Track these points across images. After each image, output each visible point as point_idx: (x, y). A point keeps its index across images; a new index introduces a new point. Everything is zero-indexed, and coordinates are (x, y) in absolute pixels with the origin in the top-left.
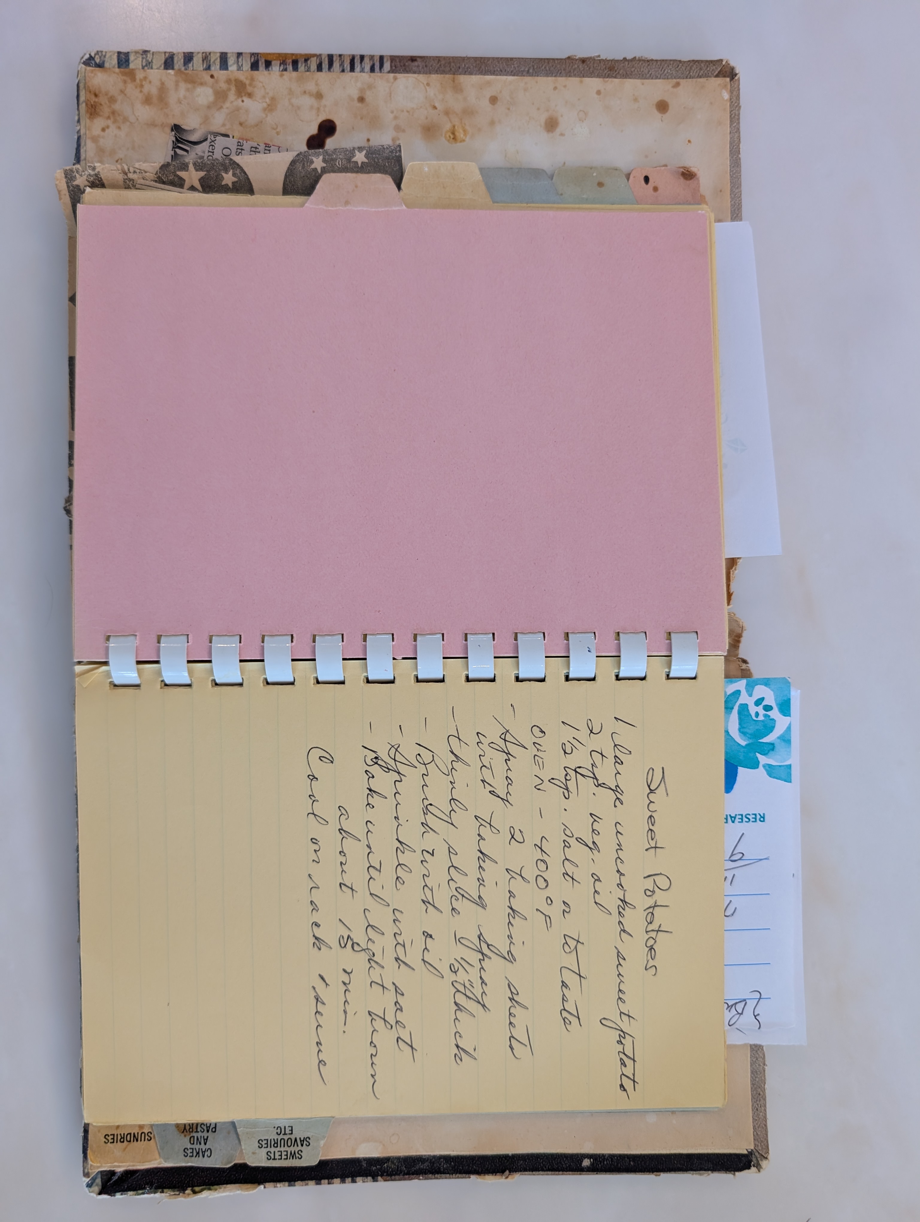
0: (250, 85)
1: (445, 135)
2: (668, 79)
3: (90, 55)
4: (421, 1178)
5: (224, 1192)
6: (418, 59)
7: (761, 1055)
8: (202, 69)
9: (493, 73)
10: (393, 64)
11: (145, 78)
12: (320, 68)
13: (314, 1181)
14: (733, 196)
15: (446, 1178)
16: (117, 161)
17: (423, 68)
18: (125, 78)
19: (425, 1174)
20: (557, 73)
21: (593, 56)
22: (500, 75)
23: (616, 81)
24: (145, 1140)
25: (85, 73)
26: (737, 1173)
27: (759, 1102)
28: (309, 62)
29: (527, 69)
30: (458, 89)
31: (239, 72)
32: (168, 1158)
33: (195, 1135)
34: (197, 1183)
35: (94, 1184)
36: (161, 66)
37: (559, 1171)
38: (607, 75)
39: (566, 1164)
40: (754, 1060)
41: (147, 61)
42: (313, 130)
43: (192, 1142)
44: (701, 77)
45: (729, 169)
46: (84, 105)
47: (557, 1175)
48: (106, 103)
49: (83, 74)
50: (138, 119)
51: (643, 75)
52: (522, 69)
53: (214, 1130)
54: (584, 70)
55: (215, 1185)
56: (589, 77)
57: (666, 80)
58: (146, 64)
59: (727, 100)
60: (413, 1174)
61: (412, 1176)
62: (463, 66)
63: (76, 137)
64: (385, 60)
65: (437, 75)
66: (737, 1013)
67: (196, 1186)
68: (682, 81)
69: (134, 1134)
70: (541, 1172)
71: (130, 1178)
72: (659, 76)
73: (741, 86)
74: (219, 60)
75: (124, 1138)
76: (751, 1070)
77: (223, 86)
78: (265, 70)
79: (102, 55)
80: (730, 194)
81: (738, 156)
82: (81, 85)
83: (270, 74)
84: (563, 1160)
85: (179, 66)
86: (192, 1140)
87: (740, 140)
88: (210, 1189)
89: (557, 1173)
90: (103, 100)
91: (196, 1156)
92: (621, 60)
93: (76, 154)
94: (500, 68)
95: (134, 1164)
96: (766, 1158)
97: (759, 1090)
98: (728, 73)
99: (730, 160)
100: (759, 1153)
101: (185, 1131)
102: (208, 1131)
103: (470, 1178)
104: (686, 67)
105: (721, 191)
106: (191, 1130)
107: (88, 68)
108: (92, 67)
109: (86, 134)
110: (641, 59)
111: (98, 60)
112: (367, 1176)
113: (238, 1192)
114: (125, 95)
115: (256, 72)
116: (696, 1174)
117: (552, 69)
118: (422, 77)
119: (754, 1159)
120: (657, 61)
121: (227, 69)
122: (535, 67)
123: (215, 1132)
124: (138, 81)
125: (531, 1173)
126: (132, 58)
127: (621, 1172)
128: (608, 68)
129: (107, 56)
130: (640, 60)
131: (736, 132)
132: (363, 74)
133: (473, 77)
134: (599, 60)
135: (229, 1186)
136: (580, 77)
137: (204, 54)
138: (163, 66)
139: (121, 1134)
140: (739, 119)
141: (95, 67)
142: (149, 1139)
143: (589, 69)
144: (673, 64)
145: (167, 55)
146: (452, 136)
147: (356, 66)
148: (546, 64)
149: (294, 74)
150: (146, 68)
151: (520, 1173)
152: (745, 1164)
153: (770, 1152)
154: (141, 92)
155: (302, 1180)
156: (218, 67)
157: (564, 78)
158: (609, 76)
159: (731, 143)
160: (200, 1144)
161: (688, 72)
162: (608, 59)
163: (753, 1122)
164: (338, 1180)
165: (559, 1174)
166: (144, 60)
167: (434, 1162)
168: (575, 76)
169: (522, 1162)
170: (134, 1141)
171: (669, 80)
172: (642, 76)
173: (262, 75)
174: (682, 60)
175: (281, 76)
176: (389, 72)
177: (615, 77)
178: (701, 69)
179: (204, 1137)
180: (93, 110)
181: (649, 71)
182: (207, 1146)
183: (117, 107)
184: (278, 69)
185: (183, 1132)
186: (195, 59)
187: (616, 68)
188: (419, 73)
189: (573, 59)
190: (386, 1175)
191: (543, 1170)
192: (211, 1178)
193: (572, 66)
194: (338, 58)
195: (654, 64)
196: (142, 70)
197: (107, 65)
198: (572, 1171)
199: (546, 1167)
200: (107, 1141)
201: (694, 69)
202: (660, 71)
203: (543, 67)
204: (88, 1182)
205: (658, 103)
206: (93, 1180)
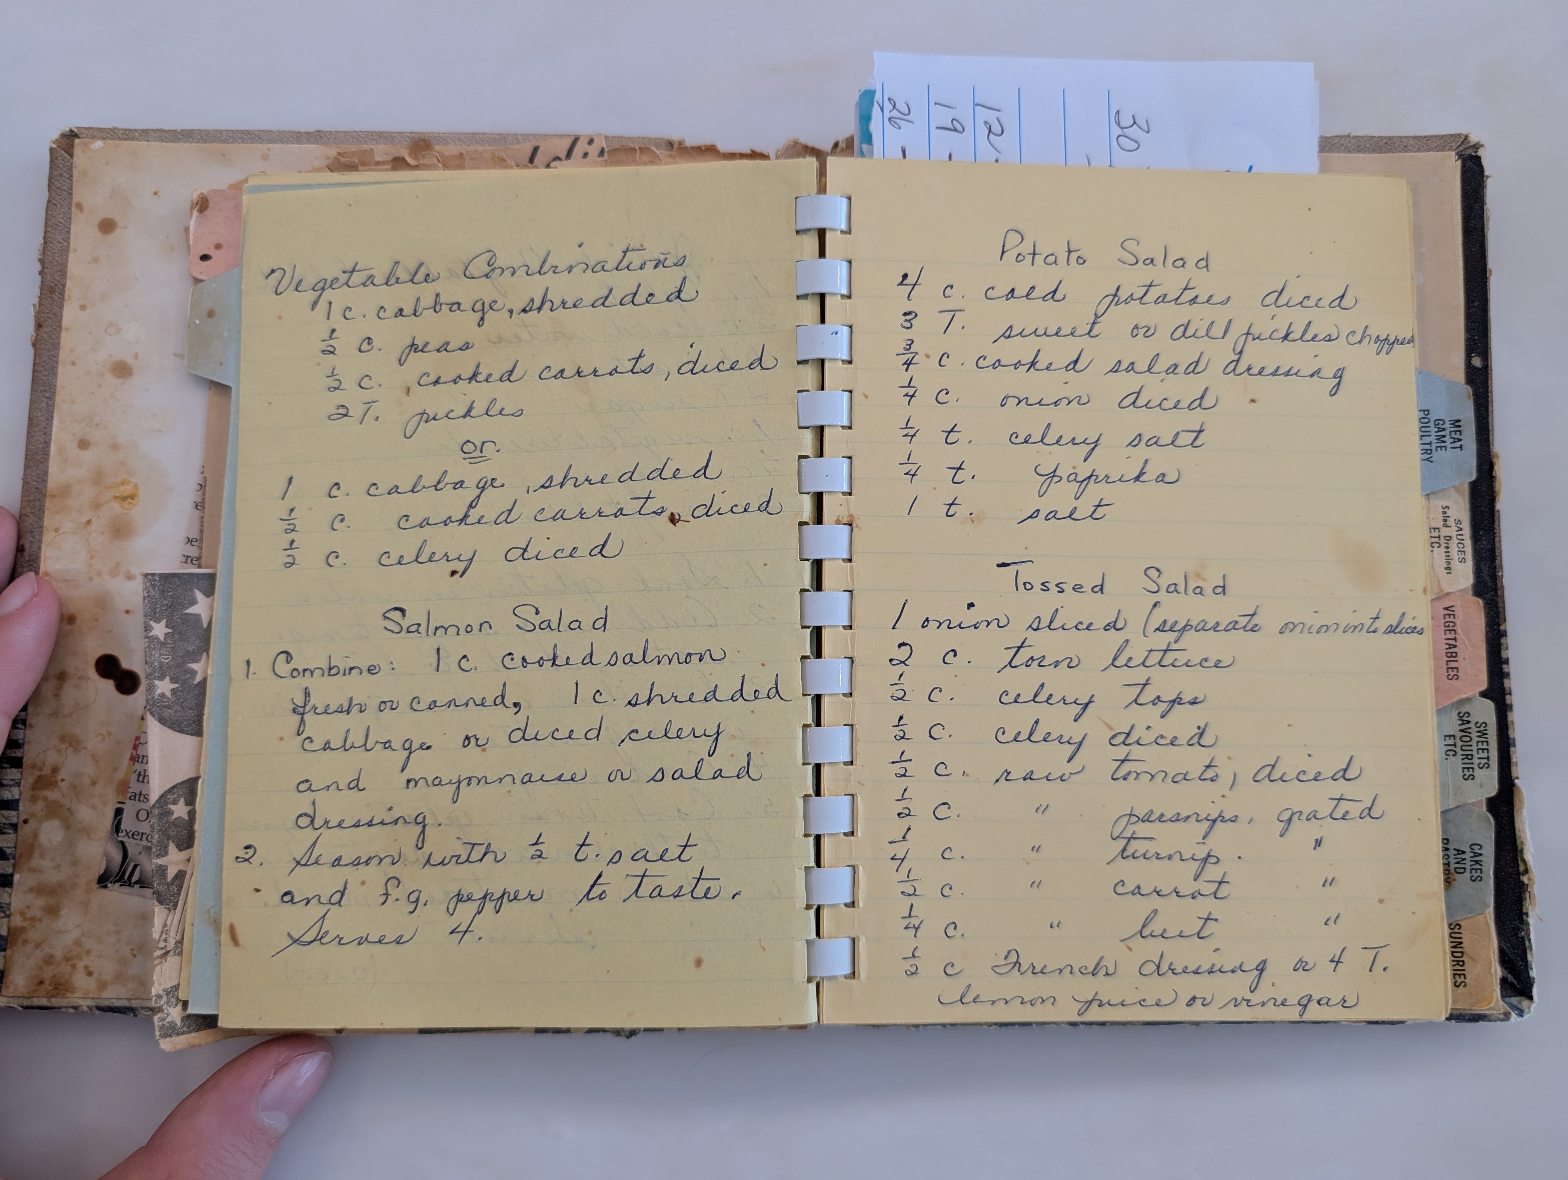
1: (127, 509)
2: (70, 218)
4: (1500, 573)
7: (1336, 140)
8: (14, 835)
9: (47, 444)
11: (22, 914)
13: (1510, 713)
14: (231, 140)
15: (1500, 542)
16: (135, 956)
17: (33, 537)
18: (20, 942)
19: (1496, 569)
20: (53, 361)
21: (33, 314)
22: (51, 435)
23: (69, 284)
24: (1460, 933)
25: (9, 997)
26: (1486, 173)
27: (1395, 143)
29: (45, 400)
30: (65, 491)
31: (22, 783)
32: (1483, 903)
33: (1454, 866)
34: (1515, 867)
35: (1518, 1005)
36: (7, 892)
37: (1488, 397)
38: (60, 296)
39: (1479, 388)
40: (1344, 148)
42: (108, 686)
43: (1463, 870)
44: (72, 176)
45: (196, 145)
46: (52, 1000)
47: (1492, 400)
48: (53, 970)
49: (10, 1000)
50: (78, 926)
51: (63, 250)
52: (45, 405)
53: (1447, 842)
54: (51, 326)
55: (1516, 845)
56: (62, 319)
57: (72, 220)
59: (104, 143)
60: (1496, 584)
61: (1499, 583)
62: (35, 483)
63: (98, 1012)
65: (45, 519)
67: (1518, 868)
68: (76, 199)
69: (1452, 947)
70: (1490, 421)
71: (1509, 958)
72: (67, 230)
73: (87, 126)
74: (4, 812)
75: (1458, 961)
76: (1357, 153)
77: (40, 805)
78: (21, 750)
80: (229, 143)
81: (179, 132)
82: (25, 1003)
83: (27, 742)
85: (9, 867)
86: (1460, 871)
87: (157, 130)
88: (1522, 850)
89: (1490, 399)
90: (48, 973)
91: (1481, 865)
92: (42, 277)
94: (41, 435)
95: (1491, 950)
96: (1466, 136)
97: (1381, 144)
98: (68, 142)
99: (183, 142)
100: (1460, 146)
101: (1450, 880)
102: (1447, 849)
103: (1499, 510)
104: (57, 194)
105: (224, 155)
106: (1448, 872)
109: (93, 998)
110: (42, 252)
112: (1502, 644)
113: (1524, 811)
114: (43, 942)
115: (25, 759)
116: (1488, 225)
117: (47, 367)
118: (47, 538)
119: (1468, 152)
120: (45, 232)
121: (17, 801)
122: (43, 388)
124: (26, 924)
125: (1491, 433)
127: (1487, 319)
128: (51, 294)
130: (44, 254)
131: (147, 134)
133: (50, 470)
134: (39, 306)
135: (1517, 823)
136: (61, 331)
138: (8, 890)
139: (1454, 966)
140: (131, 130)
142: (1458, 927)
144: (51, 211)
146: (129, 500)
148: (40, 375)
150: (8, 913)
151: (1491, 447)
152: (1475, 164)
153: (1459, 132)
154: (40, 920)
155: (1509, 728)
156: (14, 813)
157: (61, 352)
158: (62, 294)
159: (162, 140)
160: (1464, 859)
161: (64, 192)
162: (39, 295)
163: (1422, 152)
164: (1507, 681)
165: (1492, 397)
168: (59, 338)
170: (1462, 948)
171: (73, 215)
172: (65, 251)
173: (29, 754)
174: (47, 199)
175: (31, 726)
177: (64, 285)
178: (61, 176)
179: (1456, 855)
180: (61, 987)
181: (59, 242)
182: (1468, 850)
183: (58, 954)
184: (20, 731)
185: (1449, 883)
187: (52, 284)
188: (40, 541)
189: (36, 340)
190: (1499, 618)
191: (1486, 417)
192: (1508, 849)
193: (46, 341)
195: (50, 235)
196: (12, 918)
198: (1488, 380)
199: (1484, 414)
200: (1464, 984)
201: (60, 185)
202: (59, 228)
203: (44, 378)
204: (1517, 1014)
205: (101, 232)
206: (1513, 1007)
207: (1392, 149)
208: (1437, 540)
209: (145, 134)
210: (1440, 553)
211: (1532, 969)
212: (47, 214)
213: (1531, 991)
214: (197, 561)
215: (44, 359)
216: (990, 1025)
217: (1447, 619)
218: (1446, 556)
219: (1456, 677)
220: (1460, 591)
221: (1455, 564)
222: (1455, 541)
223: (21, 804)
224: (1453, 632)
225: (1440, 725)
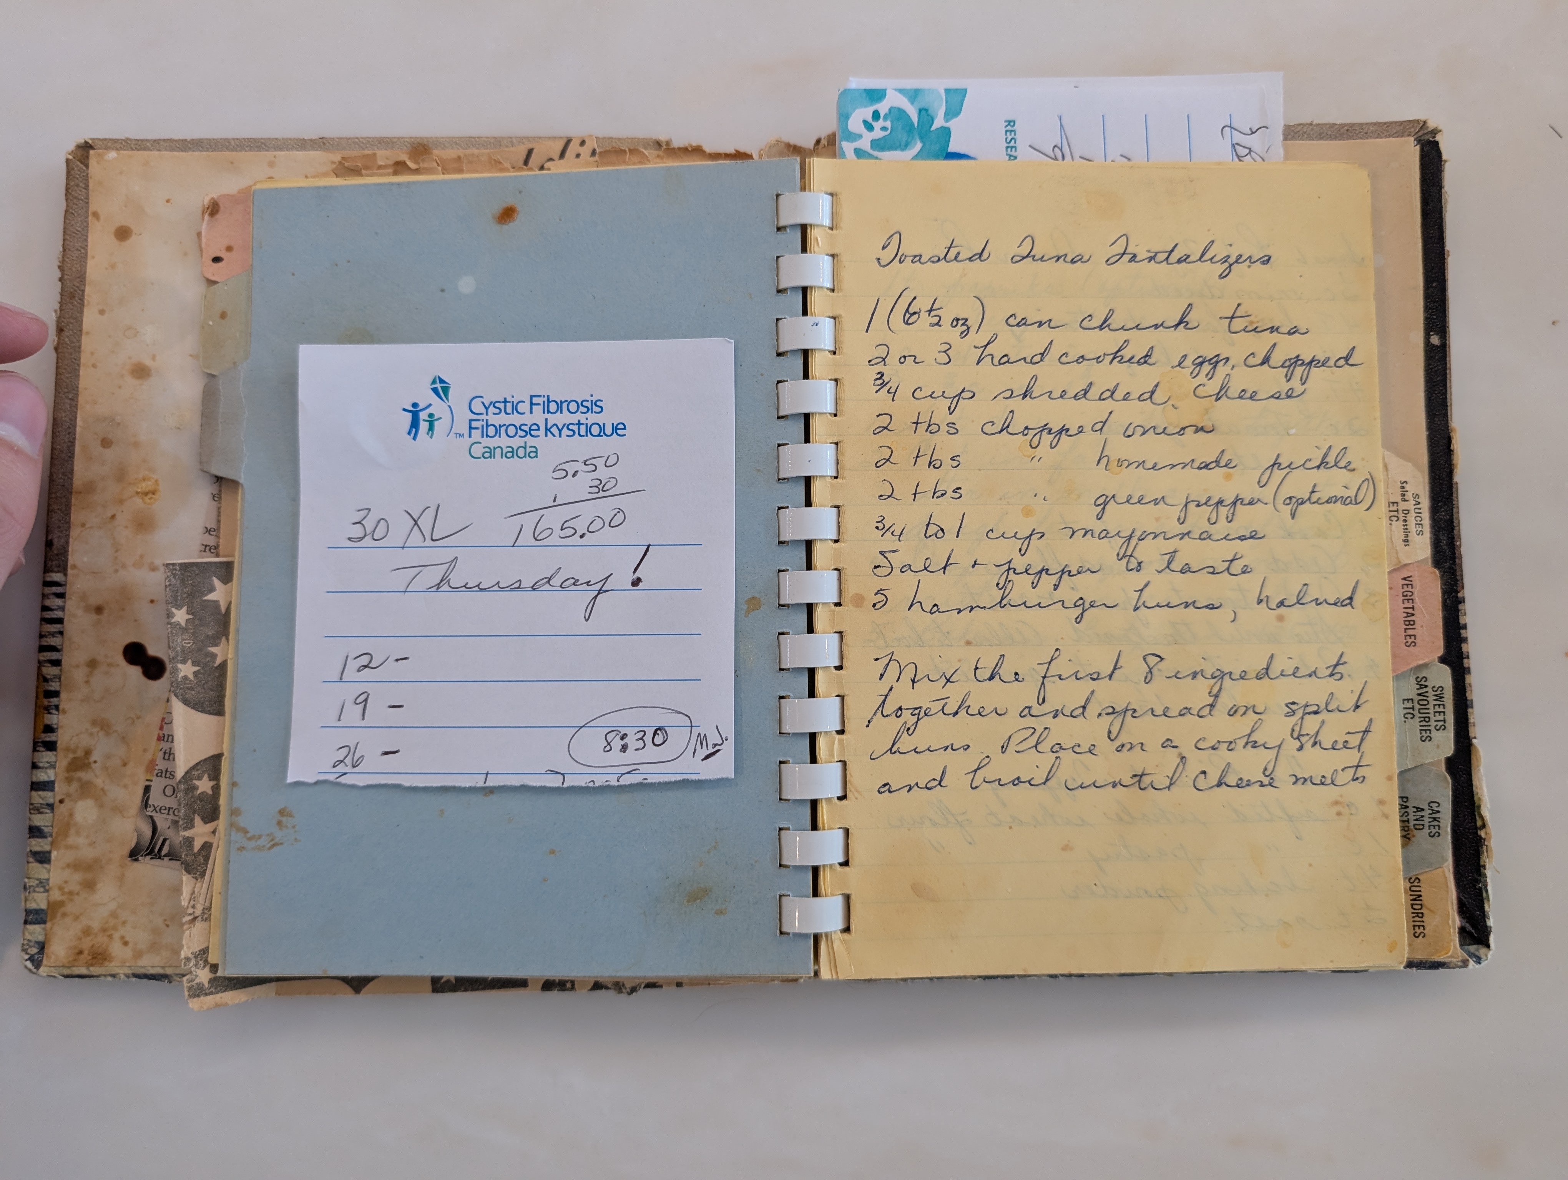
0: (74, 752)
1: (149, 504)
2: (87, 226)
3: (26, 960)
4: (1458, 543)
5: (1481, 789)
6: (50, 538)
7: (1300, 128)
8: (51, 815)
9: (73, 443)
10: (56, 569)
11: (61, 888)
12: (57, 663)
13: (1467, 677)
14: (239, 149)
15: (1458, 512)
16: (168, 926)
17: (61, 532)
18: (59, 915)
19: (1454, 538)
20: (74, 363)
21: (55, 319)
22: (75, 434)
23: (88, 290)
24: (1420, 886)
25: (50, 967)
26: (1444, 158)
27: (1356, 130)
28: (48, 677)
29: (69, 401)
30: (90, 488)
31: (57, 766)
32: (1443, 857)
33: (1412, 823)
34: (1472, 822)
35: (1476, 953)
36: (46, 868)
37: (1446, 373)
38: (79, 302)
39: (1437, 365)
40: (1305, 136)
41: (37, 885)
42: (135, 671)
43: (1421, 827)
44: (88, 186)
45: (205, 153)
46: (92, 968)
47: (1450, 377)
48: (92, 940)
49: (52, 969)
50: (114, 899)
51: (82, 257)
52: (68, 406)
53: (1405, 800)
54: (72, 330)
55: (1474, 801)
56: (82, 324)
57: (90, 228)
58: (42, 887)
59: (117, 153)
60: (1455, 553)
61: (1457, 552)
62: (62, 480)
63: (134, 979)
64: (48, 579)
65: (72, 515)
66: (1249, 156)
67: (1476, 824)
68: (93, 207)
69: (1412, 900)
70: (1448, 396)
71: (1467, 908)
72: (85, 237)
73: (101, 137)
74: (40, 793)
75: (1418, 913)
76: (1318, 140)
77: (75, 786)
78: (55, 734)
79: (28, 944)
80: (237, 151)
81: (189, 142)
82: (66, 972)
83: (61, 727)
84: (1431, 369)
85: (46, 844)
86: (1419, 828)
87: (168, 140)
88: (1479, 807)
89: (1448, 376)
90: (86, 944)
91: (1439, 822)
92: (62, 284)
93: (156, 980)
94: (65, 435)
95: (1449, 902)
96: (1425, 122)
97: (1342, 130)
98: (83, 153)
99: (193, 151)
100: (1418, 132)
101: (1408, 836)
102: (1407, 807)
103: (1457, 483)
104: (74, 203)
105: (232, 163)
106: (1406, 829)
107: (45, 962)
108: (43, 958)
109: (130, 967)
110: (61, 260)
111: (34, 950)
112: (1458, 610)
113: (1482, 771)
114: (81, 914)
115: (59, 743)
116: (1446, 207)
117: (69, 370)
118: (74, 533)
119: (1426, 137)
120: (64, 240)
121: (53, 782)
122: (66, 390)
123: (1407, 798)
124: (64, 898)
125: (1449, 408)
126: (33, 906)
127: (1445, 299)
128: (71, 299)
129: (30, 938)
130: (63, 261)
131: (158, 144)
132: (67, 607)
133: (75, 468)
134: (61, 311)
135: (1474, 783)
136: (81, 335)
137: (32, 812)
138: (46, 866)
139: (1413, 917)
140: (142, 141)
141: (43, 954)
142: (1417, 881)
143: (72, 323)
144: (69, 220)
145: (31, 860)
146: (150, 496)
147: (55, 616)
148: (62, 377)
149: (63, 695)
150: (47, 888)
151: (1450, 422)
152: (1433, 149)
153: (1417, 118)
154: (78, 894)
155: (1465, 692)
156: (50, 794)
157: (83, 356)
158: (82, 299)
159: (172, 150)
160: (1423, 816)
161: (81, 202)
162: (59, 300)
163: (1381, 138)
164: (1464, 646)
165: (1450, 374)
166: (37, 889)
167: (1438, 528)
168: (79, 341)
169: (1436, 419)
170: (1421, 900)
171: (90, 224)
172: (84, 258)
173: (63, 738)
174: (64, 208)
175: (64, 712)
176: (66, 575)
177: (83, 291)
178: (78, 186)
179: (1414, 812)
180: (99, 956)
181: (77, 250)
182: (1426, 807)
183: (96, 925)
184: (55, 716)
185: (1409, 839)
186: (38, 824)
187: (72, 290)
188: (68, 536)
189: (58, 343)
190: (1456, 586)
191: (1445, 393)
192: (1466, 806)
193: (67, 344)
194: (45, 639)
195: (68, 243)
196: (51, 892)
197: (41, 938)
198: (1446, 357)
199: (1442, 390)
200: (1423, 935)
201: (77, 195)
202: (77, 236)
203: (68, 381)
204: (1474, 962)
205: (117, 239)
206: (1471, 955)
207: (1353, 136)
208: (1395, 514)
209: (156, 144)
210: (1398, 526)
211: (1489, 919)
212: (65, 222)
213: (1488, 940)
214: (214, 549)
215: (66, 362)
216: (974, 978)
217: (1406, 589)
218: (1404, 529)
219: (1413, 644)
220: (1418, 562)
221: (1413, 537)
222: (1413, 514)
223: (56, 785)
224: (1411, 601)
225: (1397, 690)
